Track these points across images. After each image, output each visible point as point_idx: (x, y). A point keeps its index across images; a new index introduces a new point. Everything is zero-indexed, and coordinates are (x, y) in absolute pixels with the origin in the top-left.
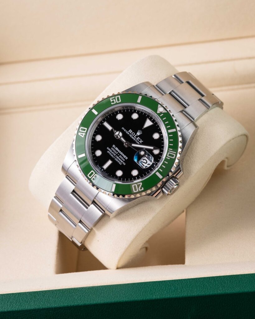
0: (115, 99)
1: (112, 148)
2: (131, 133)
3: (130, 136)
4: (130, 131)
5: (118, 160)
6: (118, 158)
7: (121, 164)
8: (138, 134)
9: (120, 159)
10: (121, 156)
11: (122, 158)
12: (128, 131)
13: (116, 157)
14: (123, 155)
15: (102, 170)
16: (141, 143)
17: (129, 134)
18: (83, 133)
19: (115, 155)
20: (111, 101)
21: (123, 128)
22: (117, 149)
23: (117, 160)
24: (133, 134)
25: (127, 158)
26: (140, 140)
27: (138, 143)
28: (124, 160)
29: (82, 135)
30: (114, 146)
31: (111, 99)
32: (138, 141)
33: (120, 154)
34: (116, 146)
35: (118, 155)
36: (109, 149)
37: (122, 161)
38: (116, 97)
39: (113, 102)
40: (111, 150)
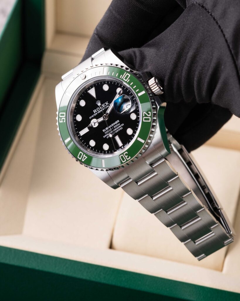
0: (61, 118)
1: (105, 133)
2: (97, 111)
3: (99, 113)
4: (95, 111)
5: (117, 129)
6: (115, 129)
7: (122, 128)
8: (99, 104)
9: (118, 128)
10: (114, 126)
11: (117, 126)
12: (94, 114)
13: (115, 132)
14: (114, 124)
15: (122, 147)
16: (108, 104)
17: (97, 113)
18: (83, 156)
19: (112, 131)
20: (62, 122)
21: (90, 118)
22: (107, 128)
23: (118, 131)
24: (98, 109)
25: (118, 121)
26: (106, 104)
27: (107, 107)
28: (119, 124)
29: (85, 157)
30: (104, 131)
31: (60, 122)
32: (106, 106)
33: (113, 127)
34: (105, 128)
35: (113, 128)
36: (105, 136)
37: (120, 126)
38: (60, 116)
39: (63, 120)
40: (106, 134)
